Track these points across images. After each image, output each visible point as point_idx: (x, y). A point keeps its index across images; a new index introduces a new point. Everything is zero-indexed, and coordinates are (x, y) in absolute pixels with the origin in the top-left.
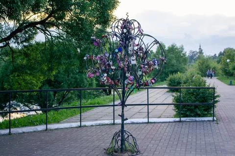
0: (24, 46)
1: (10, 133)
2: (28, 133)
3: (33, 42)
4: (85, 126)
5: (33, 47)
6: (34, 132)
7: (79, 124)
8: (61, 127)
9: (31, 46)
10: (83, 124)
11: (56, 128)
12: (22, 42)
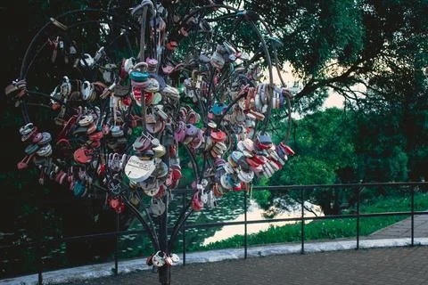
0: (308, 115)
1: (302, 252)
2: (329, 252)
3: (322, 109)
4: (420, 245)
5: (323, 117)
6: (339, 251)
7: (409, 240)
8: (380, 246)
9: (319, 114)
10: (417, 240)
11: (372, 246)
12: (305, 110)
